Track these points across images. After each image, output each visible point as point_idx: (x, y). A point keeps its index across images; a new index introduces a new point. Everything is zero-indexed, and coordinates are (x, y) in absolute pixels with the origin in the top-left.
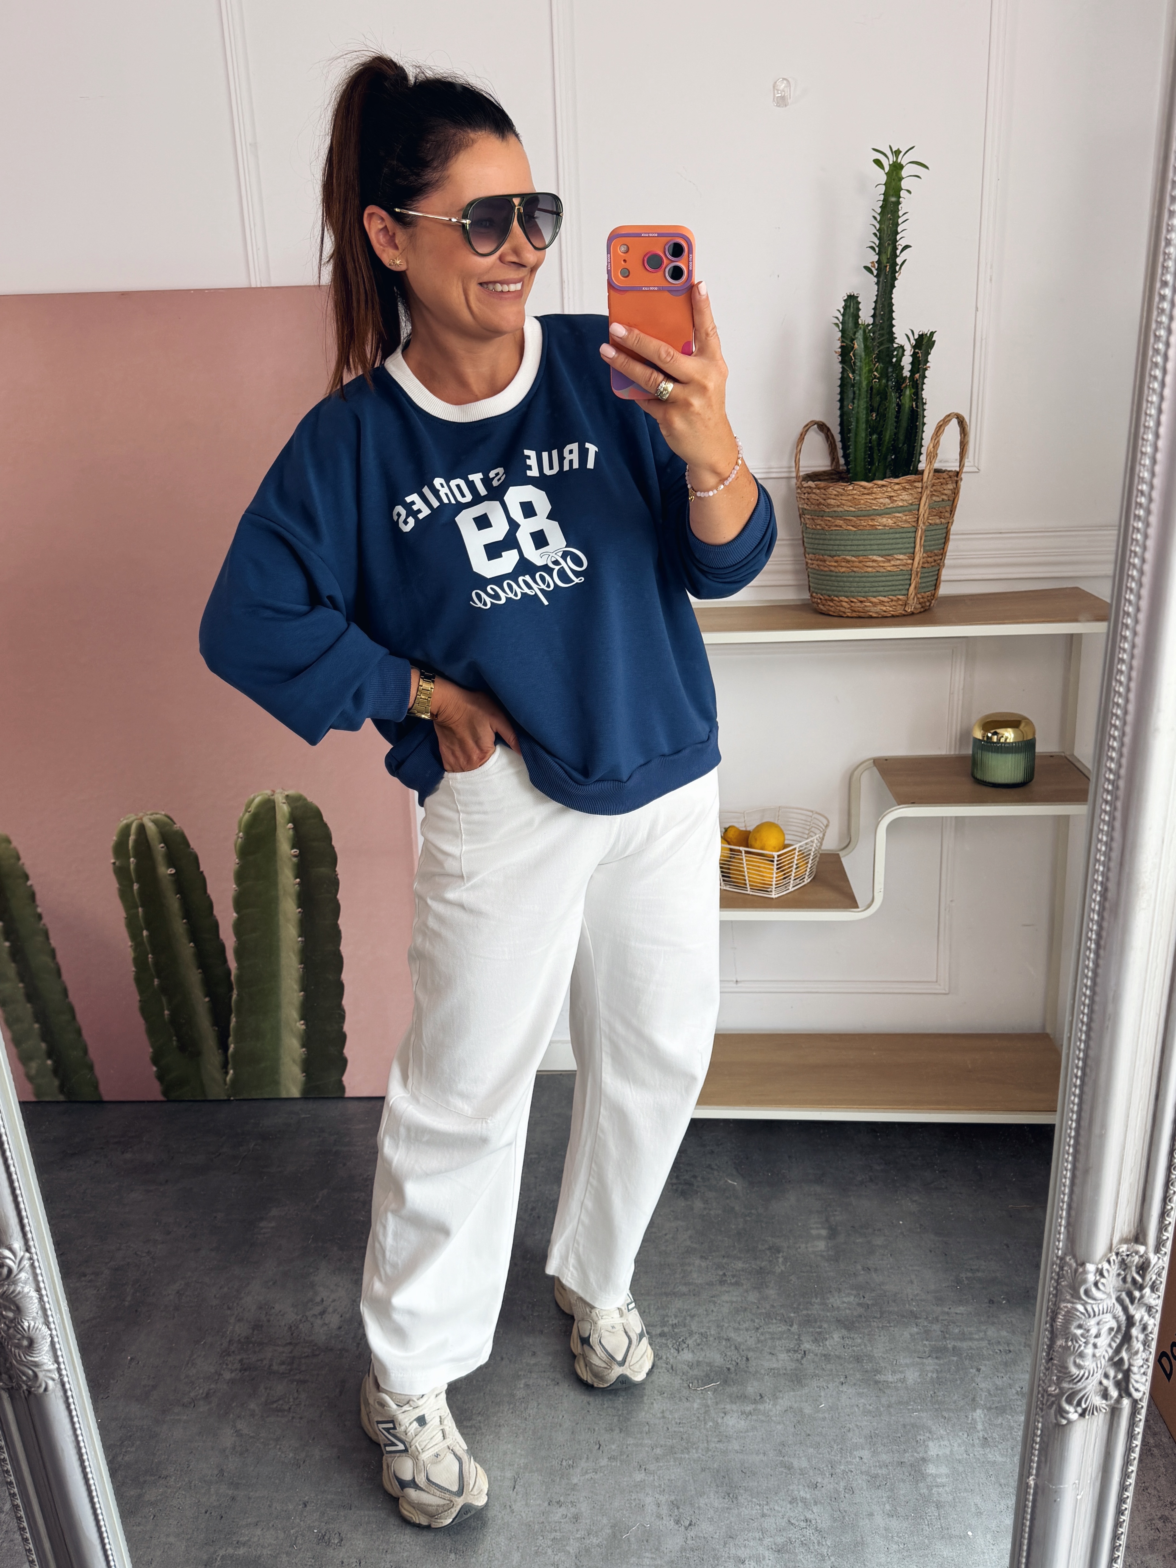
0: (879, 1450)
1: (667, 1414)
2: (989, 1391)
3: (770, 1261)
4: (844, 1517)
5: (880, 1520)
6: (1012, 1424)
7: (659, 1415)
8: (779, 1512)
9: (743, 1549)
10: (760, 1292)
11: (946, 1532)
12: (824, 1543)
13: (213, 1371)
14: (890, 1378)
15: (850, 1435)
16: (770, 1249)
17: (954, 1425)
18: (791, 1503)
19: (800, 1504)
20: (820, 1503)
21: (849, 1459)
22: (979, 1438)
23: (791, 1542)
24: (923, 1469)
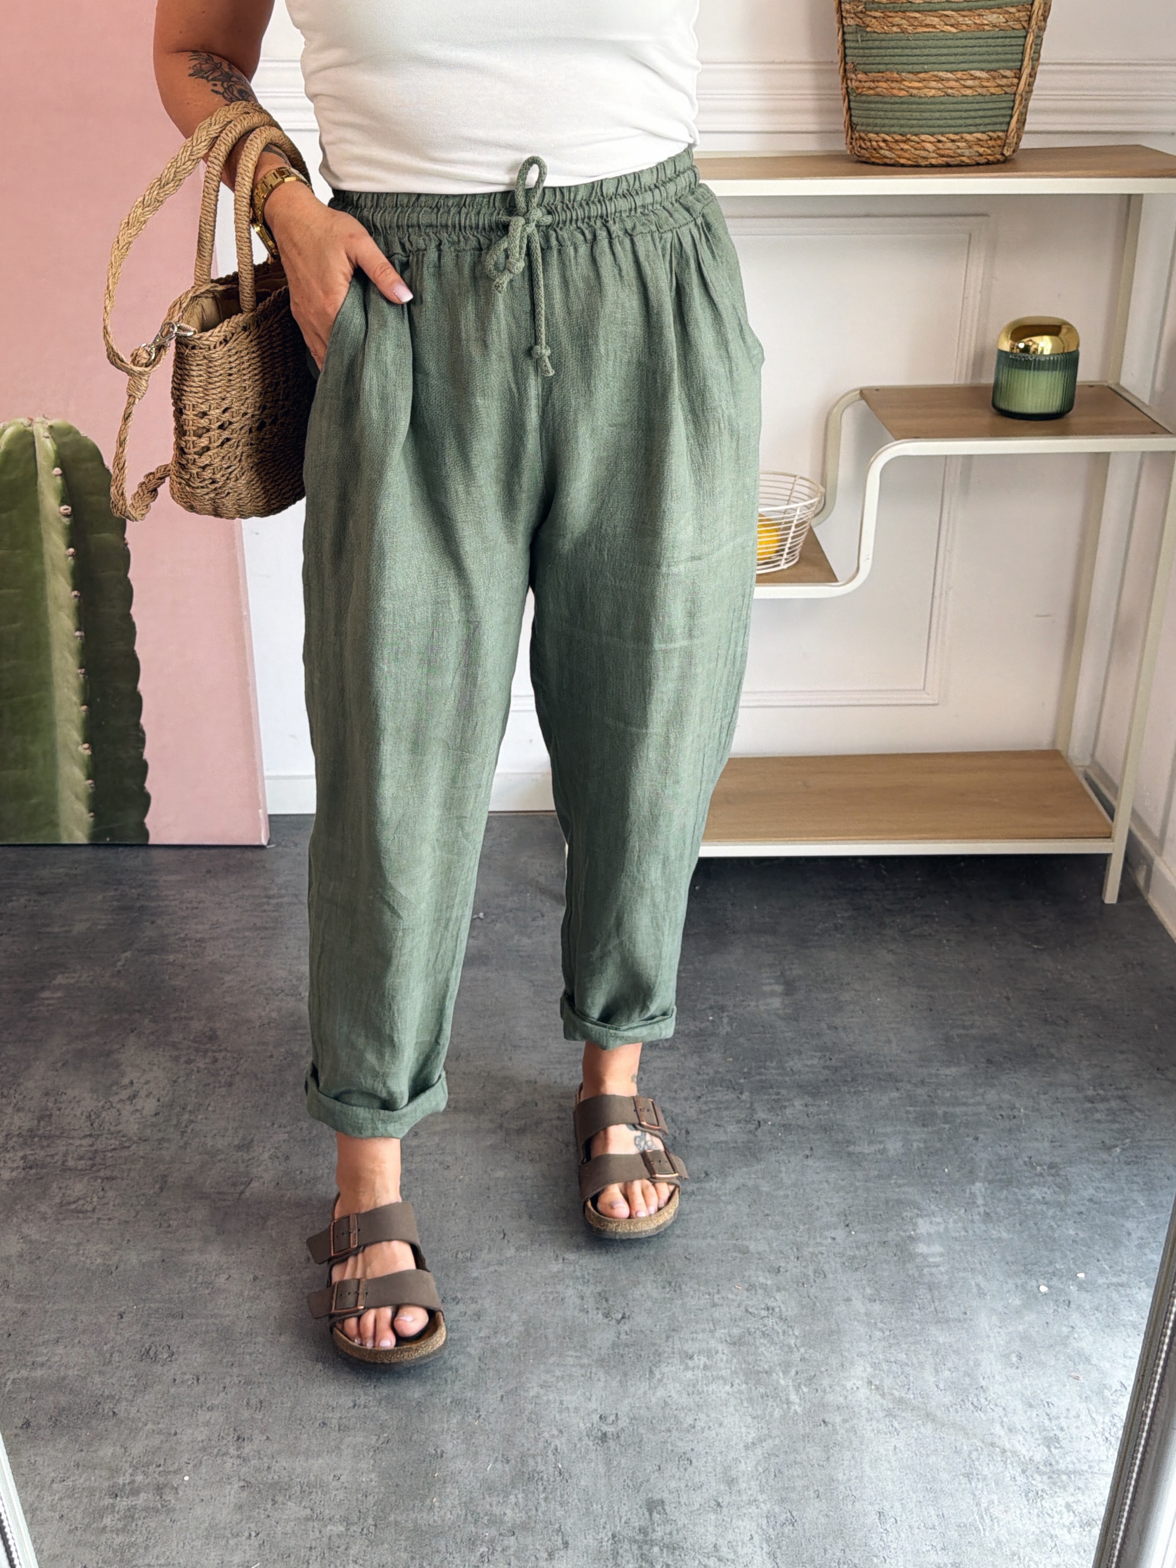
0: (856, 1229)
2: (990, 1162)
4: (814, 1304)
5: (860, 1306)
6: (1021, 1197)
8: (733, 1300)
9: (690, 1343)
10: (700, 1057)
11: (940, 1315)
12: (791, 1333)
14: (867, 1149)
15: (819, 1214)
16: (711, 1008)
17: (948, 1200)
18: (747, 1290)
19: (760, 1291)
20: (785, 1289)
21: (819, 1240)
22: (979, 1214)
23: (750, 1334)
24: (912, 1248)
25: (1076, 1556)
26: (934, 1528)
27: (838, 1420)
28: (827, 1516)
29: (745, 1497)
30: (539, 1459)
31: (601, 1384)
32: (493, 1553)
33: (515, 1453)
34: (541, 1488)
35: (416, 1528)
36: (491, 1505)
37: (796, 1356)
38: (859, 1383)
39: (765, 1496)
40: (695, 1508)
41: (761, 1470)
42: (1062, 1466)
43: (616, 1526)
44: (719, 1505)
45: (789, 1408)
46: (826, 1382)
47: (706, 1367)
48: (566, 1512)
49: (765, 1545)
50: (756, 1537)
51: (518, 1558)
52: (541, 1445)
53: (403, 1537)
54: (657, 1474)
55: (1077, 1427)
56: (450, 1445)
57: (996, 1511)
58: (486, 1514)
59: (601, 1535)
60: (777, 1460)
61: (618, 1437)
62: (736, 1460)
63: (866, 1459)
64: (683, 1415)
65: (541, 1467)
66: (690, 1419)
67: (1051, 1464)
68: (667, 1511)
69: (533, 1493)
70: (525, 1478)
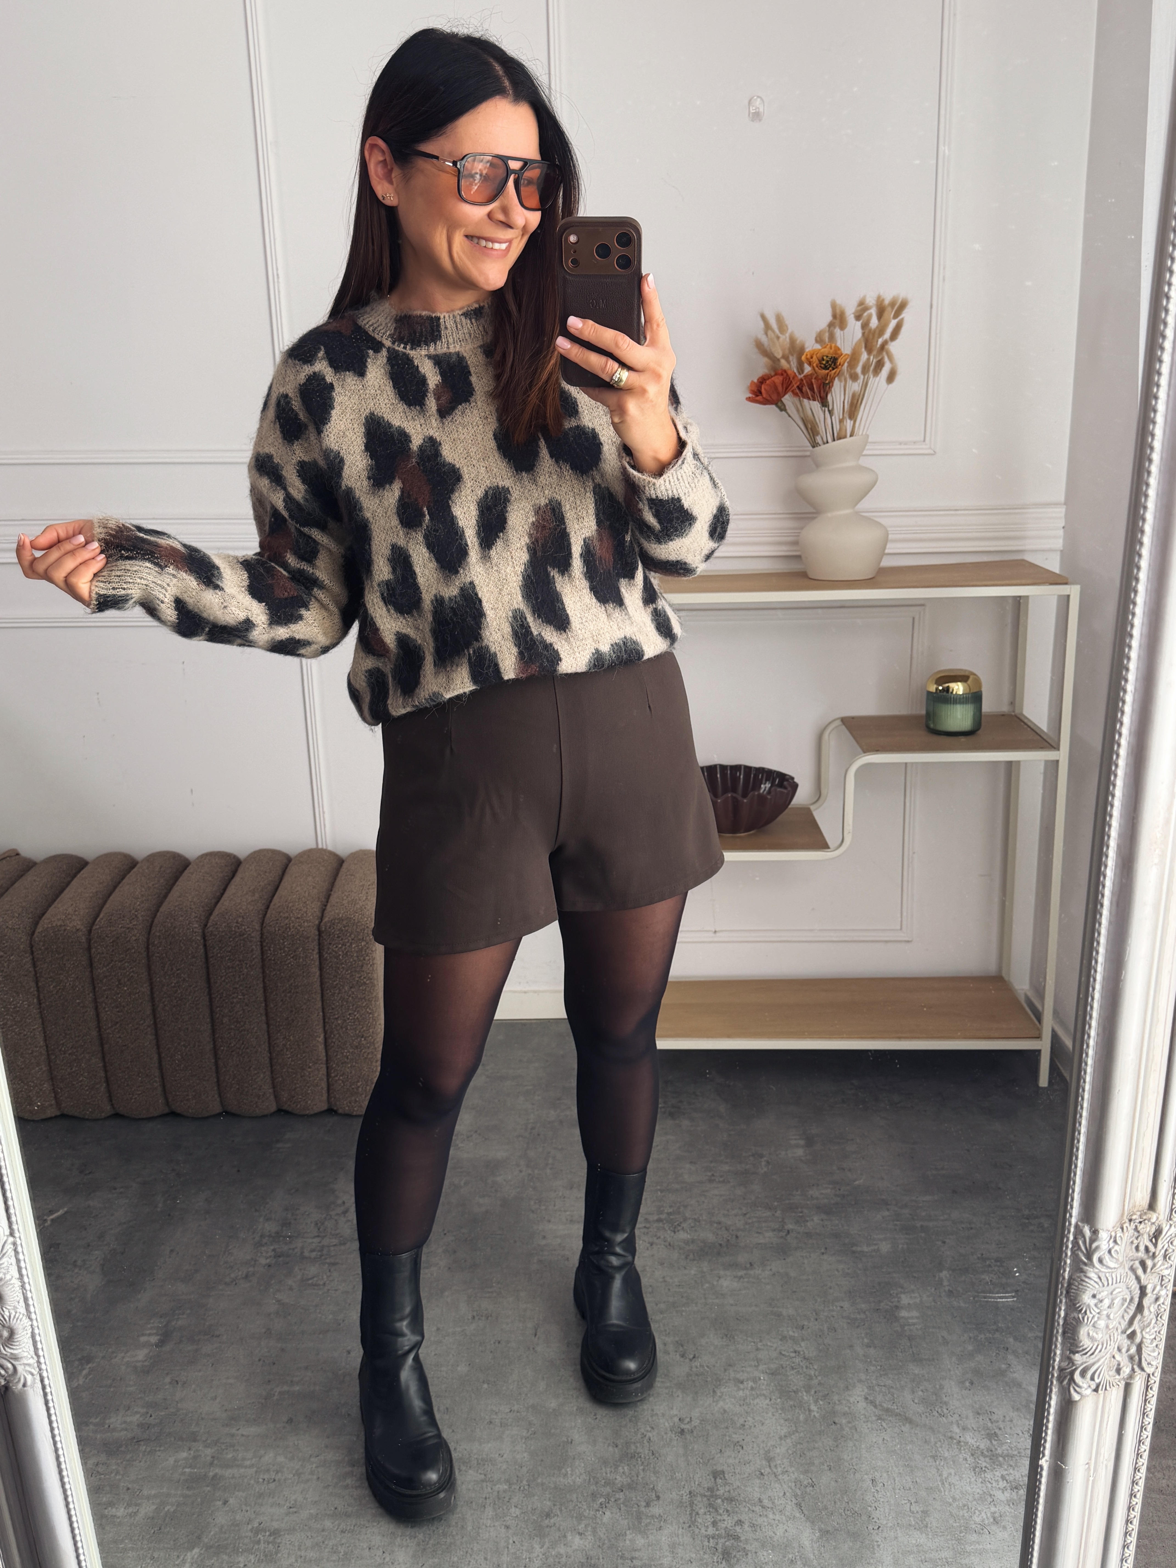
0: (857, 1301)
1: (668, 1279)
2: (953, 1258)
3: (754, 1164)
4: (828, 1349)
5: (860, 1350)
6: (974, 1280)
7: (661, 1280)
8: (771, 1347)
9: (741, 1373)
10: (746, 1188)
11: (916, 1356)
12: (811, 1367)
13: (249, 1258)
14: (865, 1249)
15: (831, 1291)
16: (753, 1155)
18: (781, 1340)
19: (789, 1340)
20: (807, 1339)
21: (831, 1308)
22: (945, 1291)
23: (783, 1368)
24: (896, 1314)
25: (1007, 1506)
26: (910, 1489)
27: (844, 1421)
28: (836, 1481)
29: (779, 1469)
31: (680, 1399)
32: (608, 1502)
33: (622, 1441)
34: (640, 1463)
35: (556, 1488)
36: (606, 1473)
37: (815, 1382)
38: (859, 1399)
39: (793, 1469)
40: (745, 1476)
41: (790, 1452)
42: (999, 1451)
43: (692, 1487)
44: (762, 1474)
45: (810, 1414)
46: (836, 1398)
47: (752, 1389)
48: (658, 1477)
49: (793, 1499)
50: (787, 1494)
51: (626, 1506)
52: (639, 1436)
53: (547, 1492)
54: (719, 1455)
55: (1011, 1428)
56: (577, 1437)
57: (953, 1479)
58: (604, 1479)
59: (681, 1492)
60: (802, 1446)
61: (692, 1432)
62: (774, 1446)
63: (863, 1446)
64: (736, 1418)
65: (639, 1450)
66: (741, 1421)
67: (991, 1451)
68: (727, 1478)
69: (635, 1466)
70: (629, 1456)
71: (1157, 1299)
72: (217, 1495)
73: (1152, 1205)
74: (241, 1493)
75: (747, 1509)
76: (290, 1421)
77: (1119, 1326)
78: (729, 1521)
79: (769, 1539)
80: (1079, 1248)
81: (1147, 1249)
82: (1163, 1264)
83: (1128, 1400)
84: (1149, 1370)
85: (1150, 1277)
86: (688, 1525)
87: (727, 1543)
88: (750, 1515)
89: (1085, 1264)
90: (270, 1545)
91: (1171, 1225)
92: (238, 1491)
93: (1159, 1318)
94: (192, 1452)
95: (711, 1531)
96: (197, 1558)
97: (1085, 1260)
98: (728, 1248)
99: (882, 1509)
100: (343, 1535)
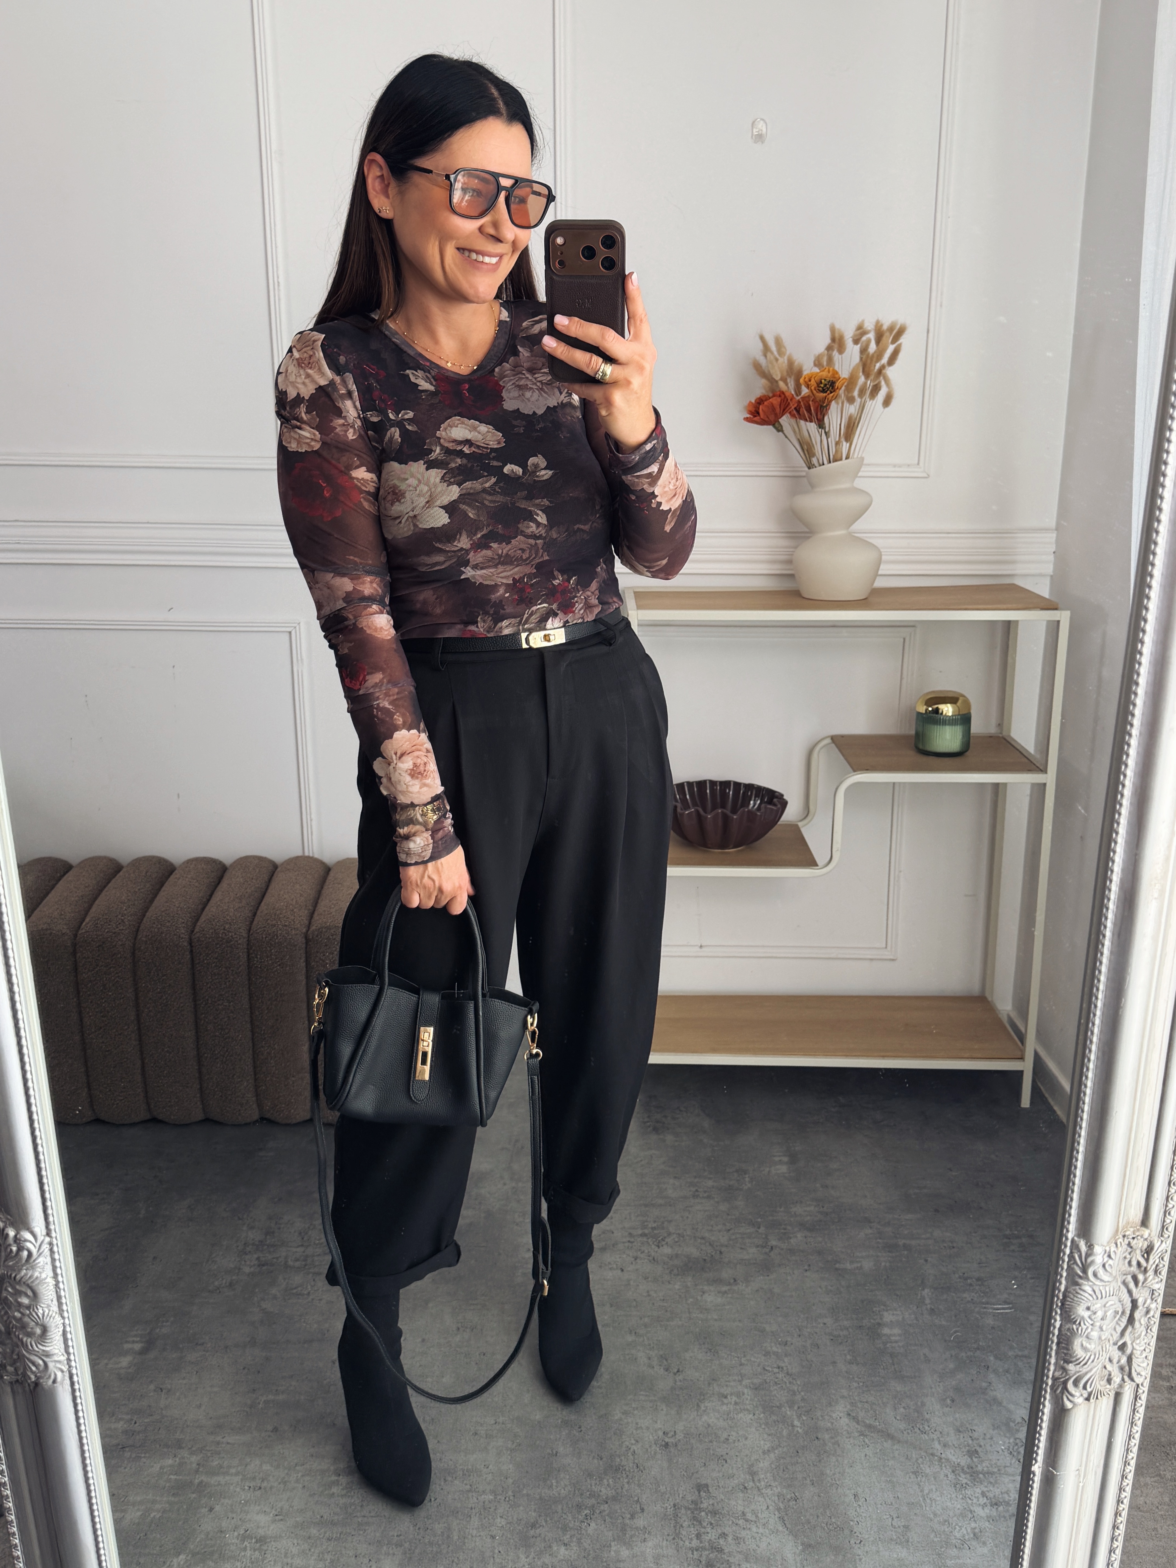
0: (840, 1318)
1: (652, 1293)
2: (935, 1276)
3: (738, 1180)
4: (811, 1365)
5: (842, 1367)
6: (956, 1299)
7: (645, 1294)
8: (754, 1362)
9: (725, 1388)
10: (729, 1204)
11: (898, 1373)
12: (795, 1382)
13: (232, 1266)
14: (848, 1266)
15: (814, 1308)
16: (737, 1171)
18: (764, 1355)
19: (773, 1356)
20: (790, 1355)
21: (814, 1324)
22: (927, 1309)
23: (766, 1383)
24: (879, 1331)
25: (987, 1522)
26: (892, 1504)
27: (827, 1437)
28: (819, 1496)
29: (763, 1483)
30: (623, 1458)
31: (664, 1412)
32: (593, 1514)
33: (606, 1454)
34: (625, 1476)
35: (541, 1498)
36: (591, 1485)
37: (798, 1397)
38: (841, 1414)
39: (777, 1483)
40: (729, 1489)
41: (773, 1466)
43: (676, 1500)
44: (745, 1488)
45: (793, 1429)
46: (819, 1414)
47: (736, 1403)
48: (641, 1490)
49: (776, 1513)
50: (771, 1507)
51: (611, 1518)
52: (624, 1449)
53: (532, 1503)
54: (703, 1469)
55: (991, 1445)
56: (562, 1449)
57: (934, 1495)
58: (588, 1491)
59: (666, 1505)
60: (785, 1461)
61: (676, 1445)
62: (758, 1461)
63: (846, 1462)
64: (720, 1432)
65: (623, 1463)
66: (725, 1435)
67: (972, 1468)
68: (711, 1490)
69: (619, 1478)
70: (614, 1469)
71: (1148, 1312)
72: (203, 1502)
73: (1145, 1222)
74: (226, 1501)
75: (731, 1523)
76: (275, 1430)
77: (1111, 1338)
78: (713, 1534)
79: (752, 1552)
80: (1075, 1263)
81: (1139, 1264)
82: (1154, 1279)
83: (1118, 1409)
84: (1138, 1380)
85: (1141, 1291)
86: (672, 1537)
87: (711, 1555)
88: (734, 1528)
89: (1080, 1277)
90: (257, 1552)
91: (1162, 1241)
92: (224, 1498)
93: (1149, 1331)
94: (177, 1459)
95: (695, 1543)
96: (184, 1564)
97: (1081, 1274)
98: (712, 1264)
99: (863, 1524)
100: (329, 1543)
